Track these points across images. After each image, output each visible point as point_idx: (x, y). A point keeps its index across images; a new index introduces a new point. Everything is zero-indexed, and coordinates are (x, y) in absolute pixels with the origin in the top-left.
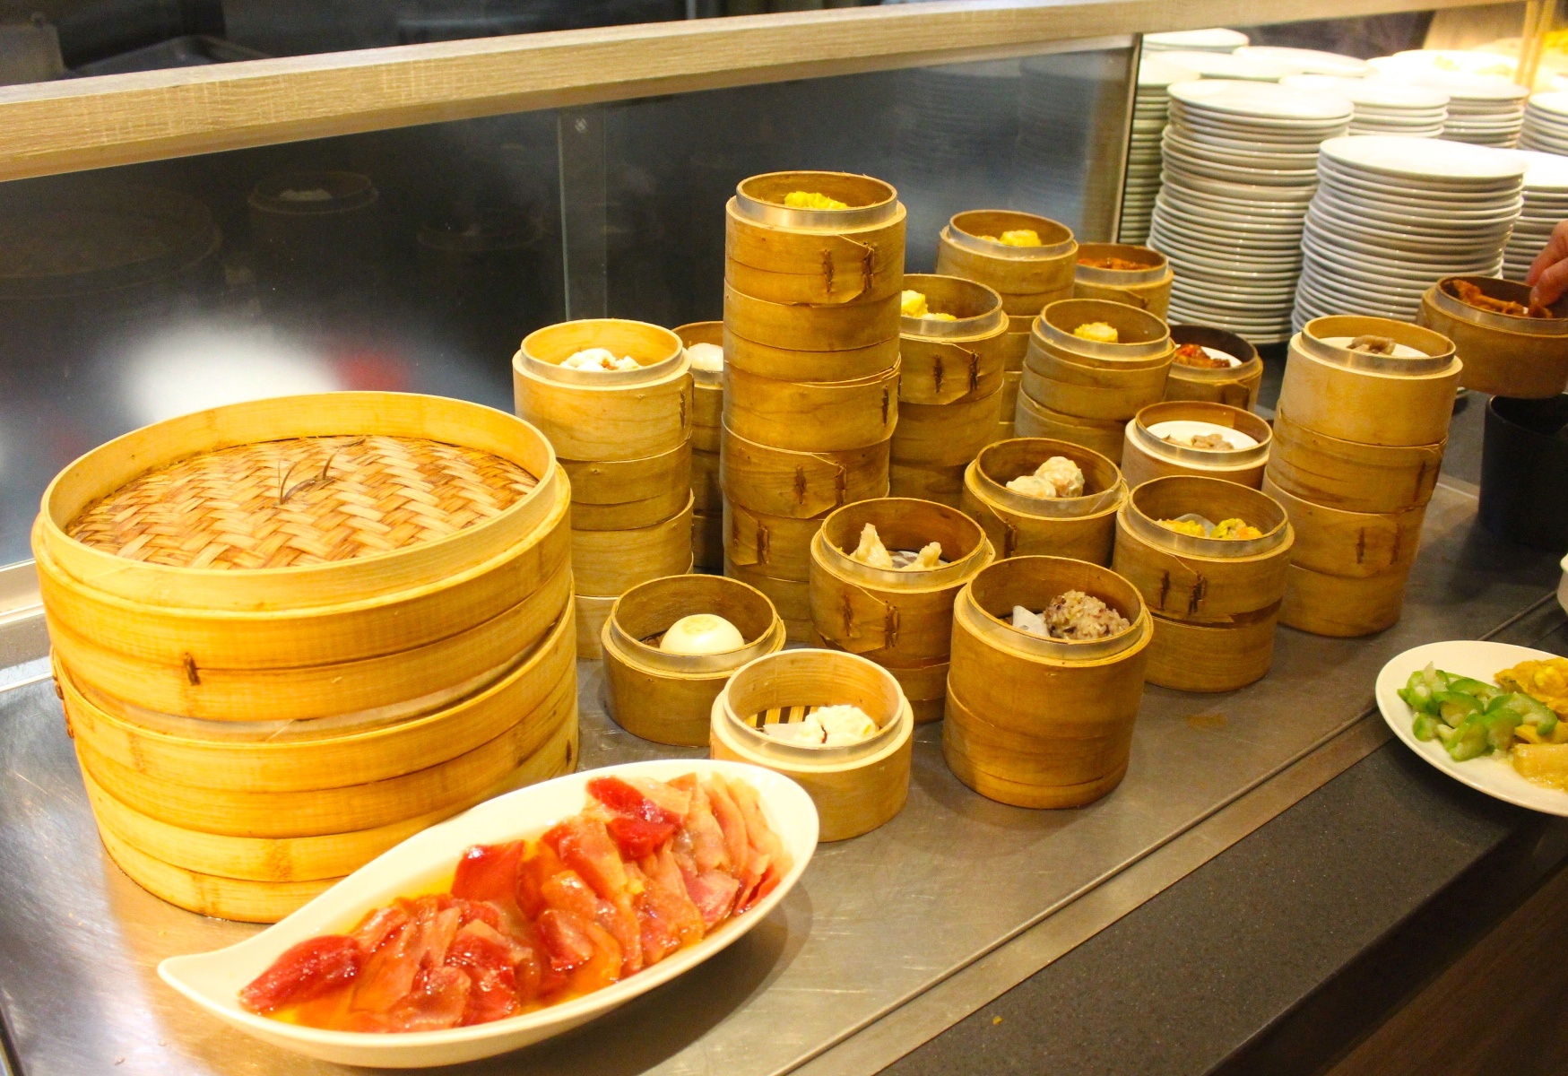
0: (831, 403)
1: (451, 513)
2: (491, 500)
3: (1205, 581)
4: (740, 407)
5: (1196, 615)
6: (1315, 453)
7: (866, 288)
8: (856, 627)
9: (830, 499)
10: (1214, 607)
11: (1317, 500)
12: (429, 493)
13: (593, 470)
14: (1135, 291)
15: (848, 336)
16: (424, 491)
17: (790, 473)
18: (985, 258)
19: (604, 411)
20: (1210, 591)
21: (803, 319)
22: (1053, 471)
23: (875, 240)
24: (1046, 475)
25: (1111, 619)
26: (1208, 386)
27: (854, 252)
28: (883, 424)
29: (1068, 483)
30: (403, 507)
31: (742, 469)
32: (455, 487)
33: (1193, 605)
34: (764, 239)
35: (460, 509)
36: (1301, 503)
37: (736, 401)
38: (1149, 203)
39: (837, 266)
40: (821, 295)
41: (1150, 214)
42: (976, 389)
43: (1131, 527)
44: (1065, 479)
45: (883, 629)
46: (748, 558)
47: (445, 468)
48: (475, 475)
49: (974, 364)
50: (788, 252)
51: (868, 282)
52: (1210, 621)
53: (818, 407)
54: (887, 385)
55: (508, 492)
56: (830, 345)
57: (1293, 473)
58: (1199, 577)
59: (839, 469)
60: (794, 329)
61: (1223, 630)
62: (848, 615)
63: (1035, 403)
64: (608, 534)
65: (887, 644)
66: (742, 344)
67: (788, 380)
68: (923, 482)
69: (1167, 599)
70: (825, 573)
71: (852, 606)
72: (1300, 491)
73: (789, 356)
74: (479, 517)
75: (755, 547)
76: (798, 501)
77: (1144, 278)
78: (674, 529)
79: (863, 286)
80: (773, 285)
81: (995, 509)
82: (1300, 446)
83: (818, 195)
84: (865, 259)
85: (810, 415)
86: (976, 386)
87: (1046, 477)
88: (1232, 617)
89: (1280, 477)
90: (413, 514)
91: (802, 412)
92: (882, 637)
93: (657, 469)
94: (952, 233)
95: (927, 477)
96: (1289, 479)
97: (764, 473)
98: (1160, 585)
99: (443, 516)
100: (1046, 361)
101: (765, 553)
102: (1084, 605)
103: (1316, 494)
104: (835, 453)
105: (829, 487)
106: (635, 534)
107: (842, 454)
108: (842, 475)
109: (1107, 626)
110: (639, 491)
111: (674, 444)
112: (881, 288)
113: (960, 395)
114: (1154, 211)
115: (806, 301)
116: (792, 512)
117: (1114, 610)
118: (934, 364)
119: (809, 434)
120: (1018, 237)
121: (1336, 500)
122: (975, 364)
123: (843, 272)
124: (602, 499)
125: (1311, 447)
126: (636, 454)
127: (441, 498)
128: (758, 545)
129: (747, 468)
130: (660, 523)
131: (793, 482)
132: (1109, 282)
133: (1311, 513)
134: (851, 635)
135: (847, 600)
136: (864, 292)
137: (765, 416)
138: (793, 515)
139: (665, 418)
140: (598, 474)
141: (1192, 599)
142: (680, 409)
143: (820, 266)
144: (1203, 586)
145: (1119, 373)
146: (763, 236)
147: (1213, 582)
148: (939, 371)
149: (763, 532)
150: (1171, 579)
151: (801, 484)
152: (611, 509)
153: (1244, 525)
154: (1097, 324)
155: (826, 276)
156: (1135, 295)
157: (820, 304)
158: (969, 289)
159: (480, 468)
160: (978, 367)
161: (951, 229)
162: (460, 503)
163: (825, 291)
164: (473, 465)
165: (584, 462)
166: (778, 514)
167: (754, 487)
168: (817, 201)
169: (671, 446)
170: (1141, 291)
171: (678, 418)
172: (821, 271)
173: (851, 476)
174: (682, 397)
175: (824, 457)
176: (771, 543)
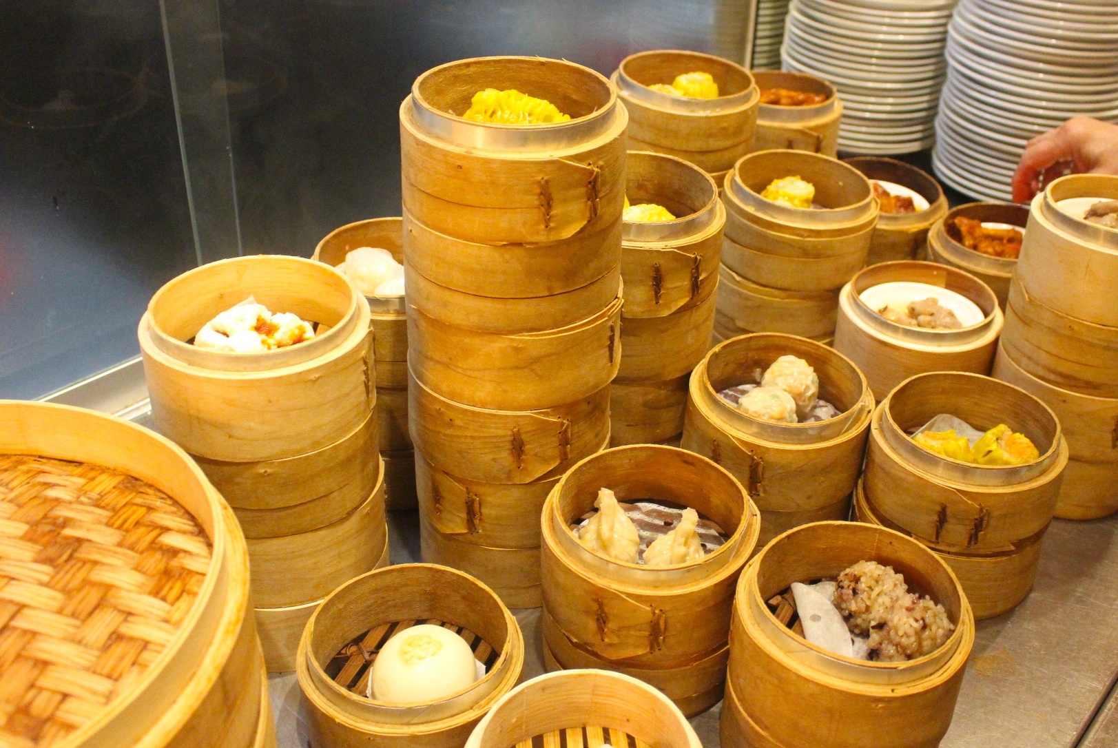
0: (548, 355)
1: (84, 621)
2: (138, 578)
3: (989, 514)
4: (438, 362)
5: (976, 546)
6: (1070, 338)
7: (591, 217)
8: (613, 632)
9: (553, 458)
10: (995, 537)
11: (1070, 387)
12: (46, 585)
13: (263, 471)
14: (811, 129)
15: (569, 276)
16: (41, 584)
17: (504, 436)
18: (667, 114)
19: (270, 401)
20: (993, 522)
21: (514, 262)
22: (787, 375)
23: (601, 159)
24: (779, 381)
25: (926, 609)
26: (901, 233)
27: (577, 176)
28: (610, 364)
29: (805, 390)
30: (14, 623)
31: (442, 430)
32: (85, 562)
33: (973, 537)
34: (460, 167)
35: (96, 608)
36: (1053, 390)
37: (430, 354)
38: (782, 10)
39: (556, 196)
40: (537, 232)
41: (783, 21)
42: (698, 293)
43: (894, 450)
44: (802, 385)
45: (647, 633)
46: (455, 525)
47: (66, 522)
48: (109, 531)
49: (695, 267)
50: (493, 183)
51: (594, 210)
52: (989, 552)
53: (537, 360)
54: (613, 320)
55: (158, 555)
56: (549, 289)
57: (1044, 358)
58: (981, 510)
59: (563, 424)
60: (504, 273)
61: (1004, 558)
62: (602, 620)
63: (734, 274)
64: (287, 539)
65: (652, 648)
66: (435, 291)
67: (497, 333)
68: (641, 400)
69: (943, 532)
70: (568, 571)
71: (606, 609)
72: (1052, 377)
73: (499, 306)
74: (125, 620)
75: (464, 515)
76: (515, 466)
77: (818, 113)
78: (368, 514)
79: (588, 214)
80: (475, 222)
81: (738, 439)
82: (1052, 331)
83: (514, 92)
84: (590, 183)
85: (526, 370)
86: (698, 290)
87: (780, 384)
88: (1013, 544)
89: (1025, 361)
90: (29, 636)
91: (517, 368)
92: (647, 642)
93: (342, 456)
94: (622, 82)
95: (646, 394)
96: (1037, 363)
97: (472, 437)
98: (936, 518)
99: (72, 630)
100: (748, 231)
101: (477, 522)
102: (883, 586)
103: (1070, 381)
104: (556, 408)
105: (550, 446)
106: (322, 533)
107: (568, 408)
108: (566, 431)
109: (923, 619)
110: (322, 487)
111: (359, 420)
112: (605, 211)
113: (681, 303)
114: (788, 20)
115: (516, 238)
116: (509, 478)
117: (927, 597)
118: (653, 274)
119: (527, 390)
120: (693, 82)
121: (1091, 387)
122: (697, 268)
123: (565, 201)
124: (276, 501)
125: (1067, 333)
126: (316, 444)
127: (68, 592)
128: (468, 513)
129: (449, 432)
130: (350, 514)
131: (509, 446)
132: (786, 121)
133: (1064, 401)
134: (607, 640)
135: (601, 605)
136: (589, 221)
137: (469, 373)
138: (509, 480)
139: (348, 394)
140: (269, 475)
141: (973, 532)
142: (363, 378)
143: (536, 197)
144: (986, 518)
145: (830, 241)
146: (459, 163)
147: (996, 513)
148: (658, 280)
149: (473, 501)
150: (949, 512)
151: (518, 447)
152: (289, 511)
153: (1011, 433)
154: (789, 179)
155: (542, 209)
156: (810, 132)
157: (537, 243)
158: (669, 166)
159: (115, 511)
160: (700, 270)
161: (621, 78)
162: (93, 596)
163: (543, 227)
164: (103, 508)
165: (250, 463)
166: (492, 480)
167: (460, 452)
168: (512, 100)
169: (356, 424)
170: (816, 128)
171: (362, 388)
172: (537, 203)
173: (576, 429)
174: (366, 363)
175: (546, 414)
176: (483, 510)
